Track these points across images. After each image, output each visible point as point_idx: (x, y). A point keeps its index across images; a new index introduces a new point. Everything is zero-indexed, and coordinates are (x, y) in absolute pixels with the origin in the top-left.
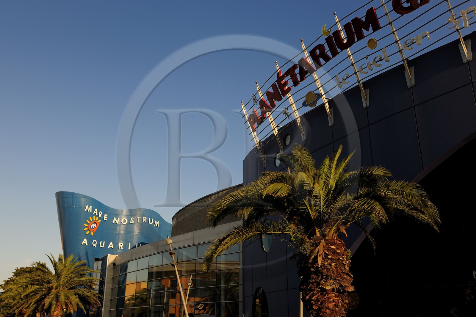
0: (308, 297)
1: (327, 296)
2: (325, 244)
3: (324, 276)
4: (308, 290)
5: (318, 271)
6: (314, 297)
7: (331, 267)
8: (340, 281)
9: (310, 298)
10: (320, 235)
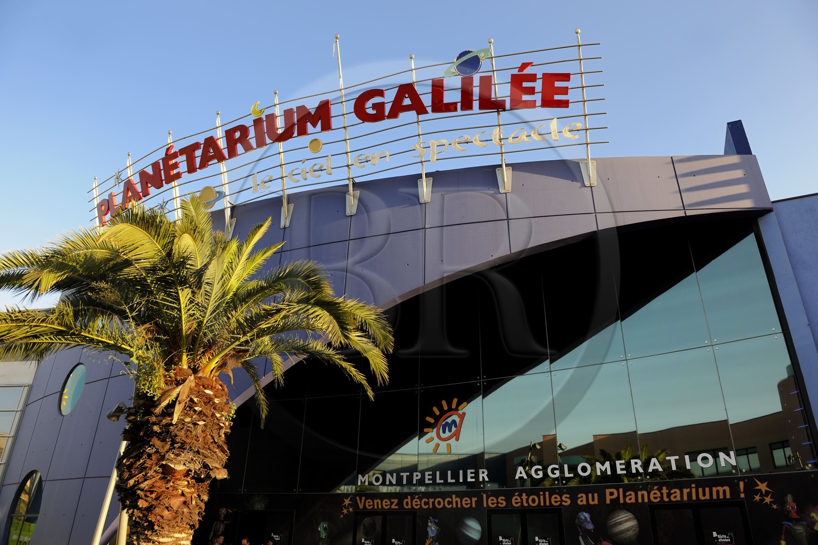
0: (131, 482)
1: (172, 484)
2: (193, 384)
3: (178, 443)
4: (138, 468)
5: (166, 434)
6: (146, 483)
7: (195, 429)
8: (205, 457)
9: (138, 483)
10: (189, 367)
